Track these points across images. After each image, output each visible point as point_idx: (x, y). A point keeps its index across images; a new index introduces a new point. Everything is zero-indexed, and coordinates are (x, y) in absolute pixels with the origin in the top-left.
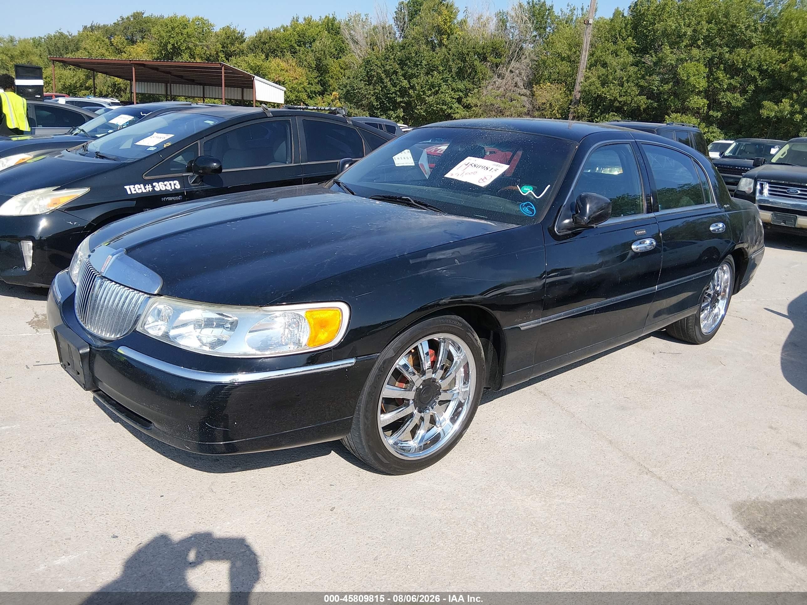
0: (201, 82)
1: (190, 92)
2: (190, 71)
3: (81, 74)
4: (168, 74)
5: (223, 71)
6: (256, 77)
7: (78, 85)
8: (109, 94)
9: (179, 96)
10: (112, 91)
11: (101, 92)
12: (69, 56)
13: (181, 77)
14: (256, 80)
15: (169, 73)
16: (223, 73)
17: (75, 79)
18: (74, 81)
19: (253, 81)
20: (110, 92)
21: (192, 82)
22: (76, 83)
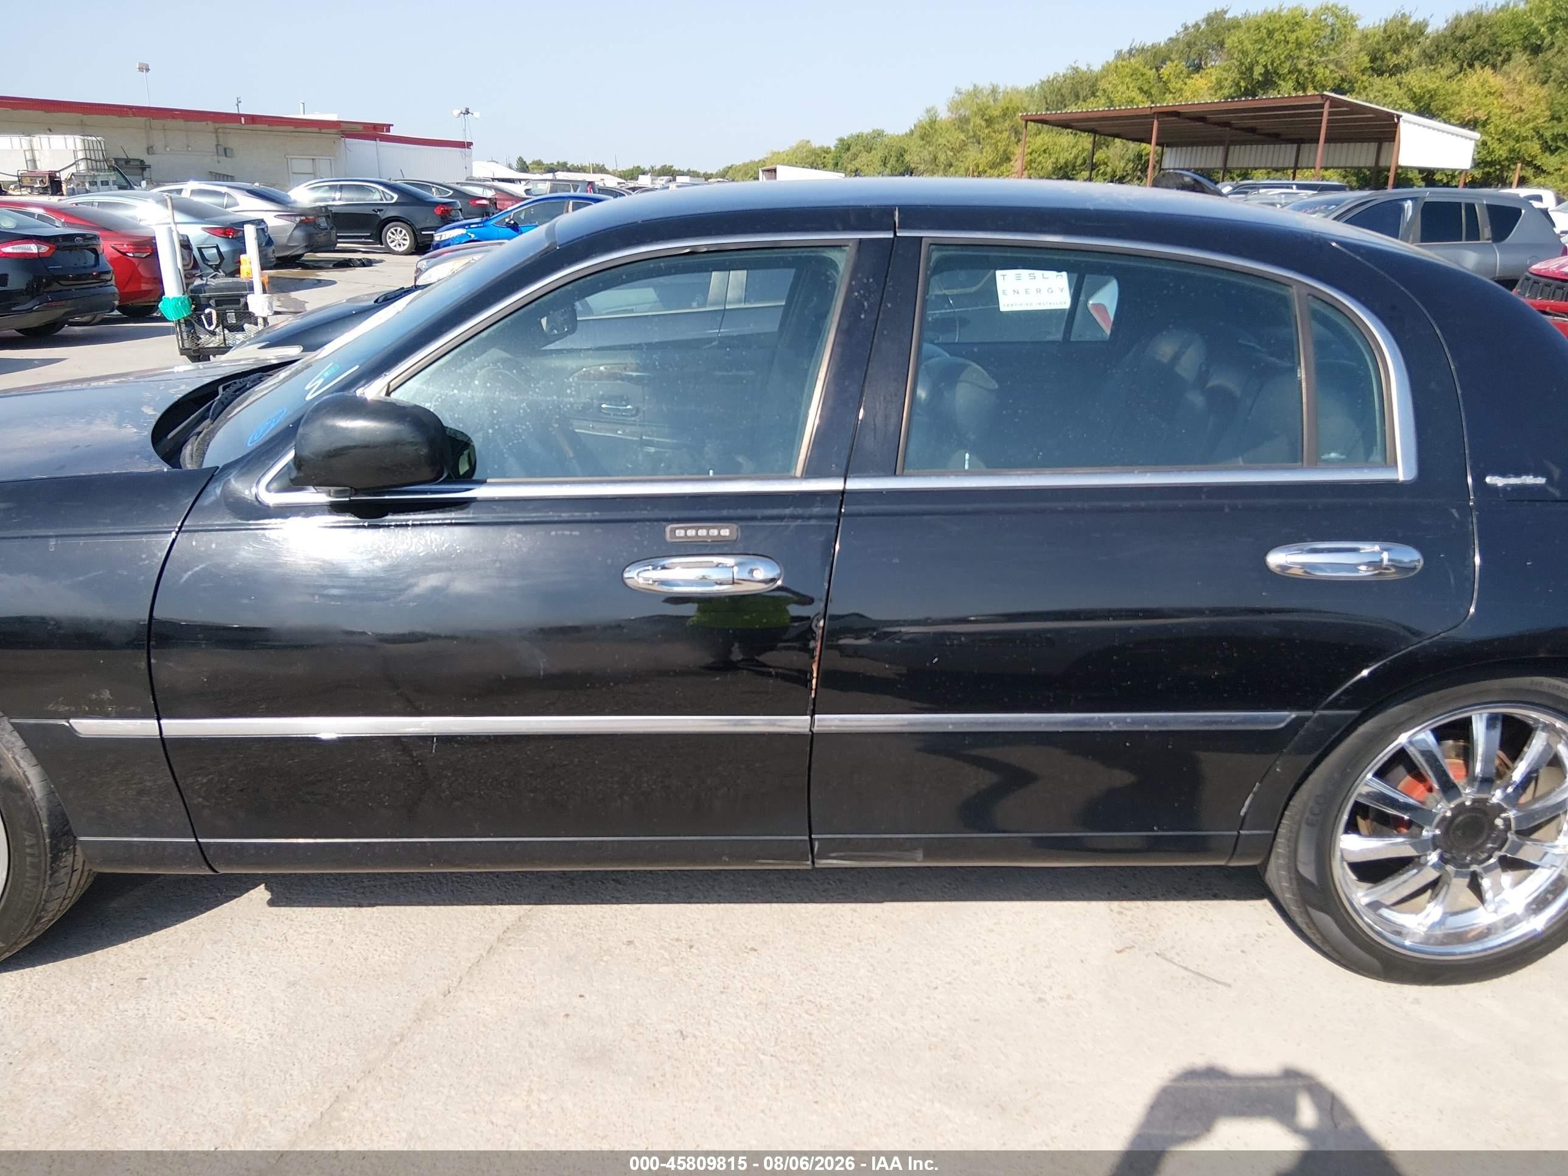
0: (1294, 137)
1: (1275, 159)
2: (1267, 117)
3: (1086, 141)
4: (1225, 126)
5: (1326, 110)
6: (1405, 116)
7: (1079, 162)
8: (1128, 174)
9: (1256, 169)
10: (1134, 170)
11: (1115, 172)
12: (1073, 109)
13: (1252, 130)
14: (1405, 121)
15: (1227, 124)
16: (1325, 114)
17: (1075, 151)
18: (1072, 156)
19: (1396, 125)
20: (1130, 172)
21: (1275, 138)
22: (1076, 158)
